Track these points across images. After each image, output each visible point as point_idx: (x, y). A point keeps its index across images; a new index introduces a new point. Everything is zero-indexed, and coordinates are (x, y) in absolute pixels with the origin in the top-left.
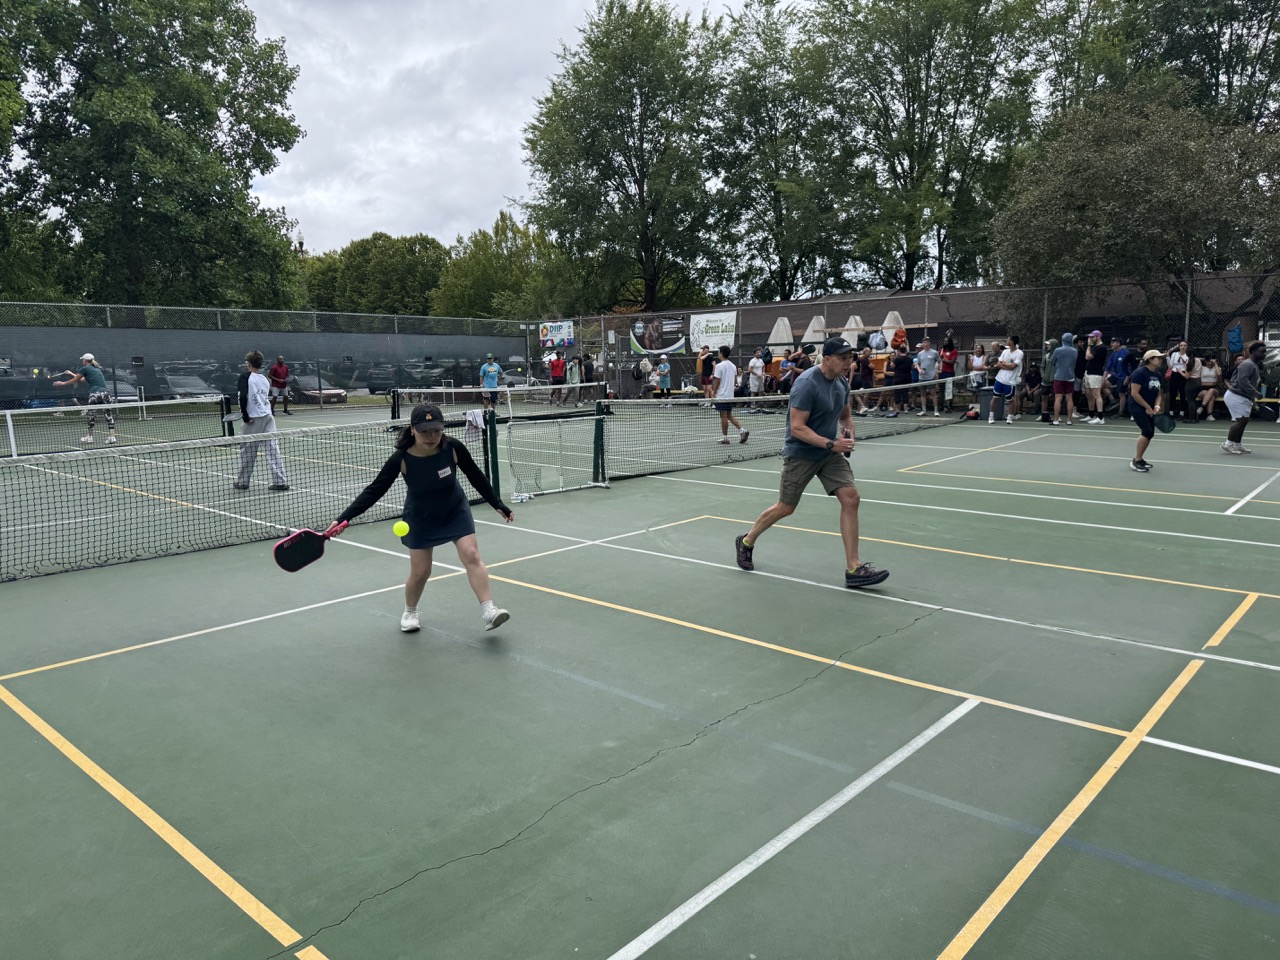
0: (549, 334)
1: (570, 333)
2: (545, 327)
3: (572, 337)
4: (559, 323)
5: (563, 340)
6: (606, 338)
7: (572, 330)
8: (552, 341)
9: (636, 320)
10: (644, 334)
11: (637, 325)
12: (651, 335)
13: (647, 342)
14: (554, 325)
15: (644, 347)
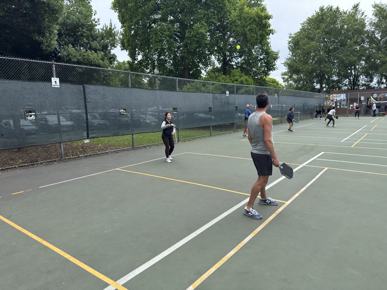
0: (335, 98)
1: (344, 97)
2: (333, 96)
3: (345, 98)
4: (339, 95)
5: (341, 99)
6: (360, 99)
7: (345, 96)
8: (337, 100)
9: (374, 93)
10: (377, 97)
11: (374, 95)
12: (380, 97)
13: (379, 100)
14: (337, 95)
15: (377, 100)
